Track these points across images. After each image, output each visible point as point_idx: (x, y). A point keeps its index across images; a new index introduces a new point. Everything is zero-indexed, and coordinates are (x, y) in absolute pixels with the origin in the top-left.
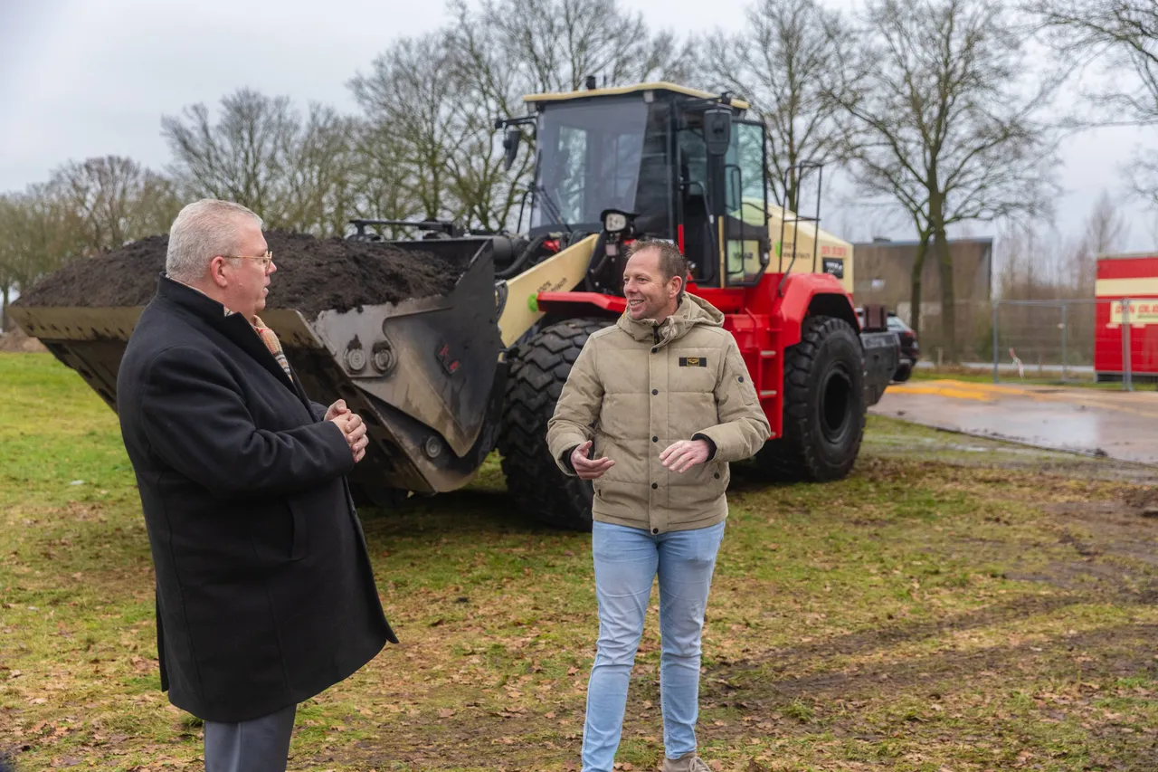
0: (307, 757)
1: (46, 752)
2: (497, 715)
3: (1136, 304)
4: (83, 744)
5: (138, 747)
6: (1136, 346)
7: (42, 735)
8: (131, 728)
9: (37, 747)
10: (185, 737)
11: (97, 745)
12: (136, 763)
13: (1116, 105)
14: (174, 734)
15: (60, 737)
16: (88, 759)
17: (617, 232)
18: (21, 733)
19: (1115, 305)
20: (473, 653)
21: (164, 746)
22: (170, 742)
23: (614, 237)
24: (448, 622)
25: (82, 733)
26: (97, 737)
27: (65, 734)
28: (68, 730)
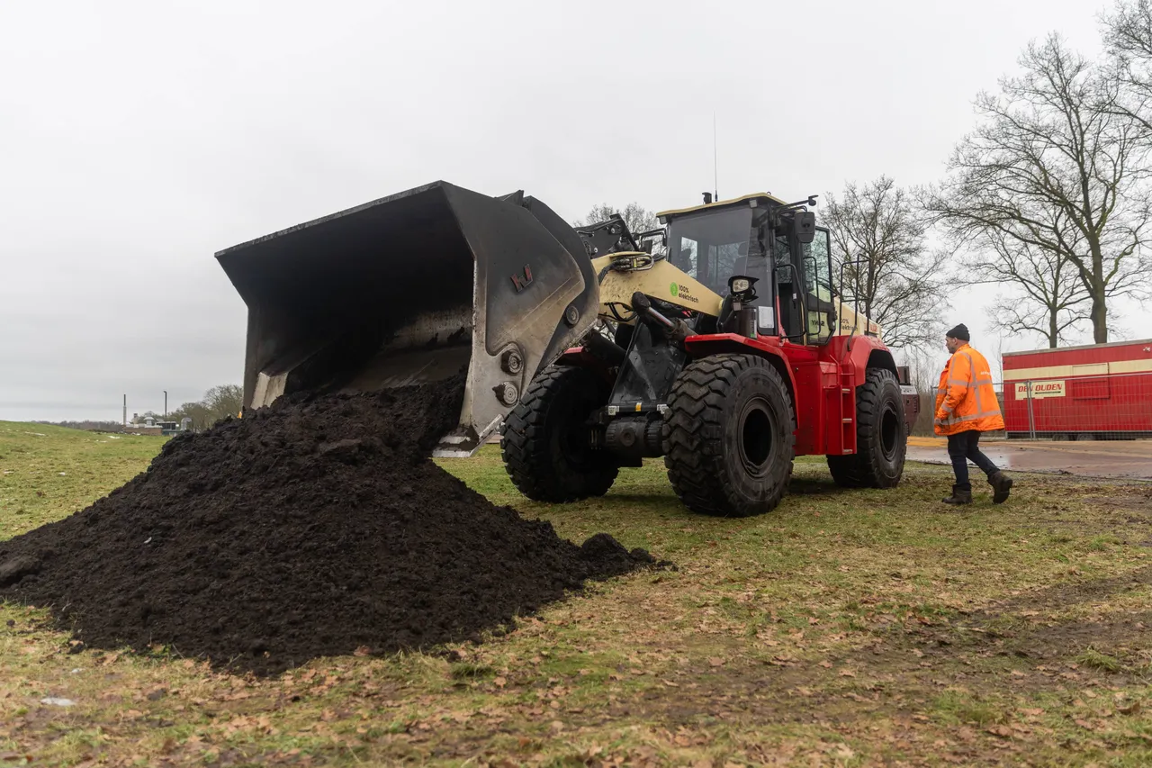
0: (598, 709)
1: (316, 704)
2: (770, 664)
3: (1034, 384)
4: (355, 695)
5: (412, 698)
6: (1037, 413)
7: (313, 685)
8: (401, 677)
9: (307, 697)
10: (460, 687)
11: (368, 696)
12: (413, 717)
13: (985, 270)
14: (448, 684)
15: (330, 687)
16: (360, 711)
17: (741, 292)
18: (291, 683)
19: (1017, 385)
20: (706, 605)
21: (439, 697)
22: (444, 692)
23: (739, 296)
24: (666, 580)
25: (353, 682)
26: (367, 686)
27: (336, 683)
28: (339, 679)
